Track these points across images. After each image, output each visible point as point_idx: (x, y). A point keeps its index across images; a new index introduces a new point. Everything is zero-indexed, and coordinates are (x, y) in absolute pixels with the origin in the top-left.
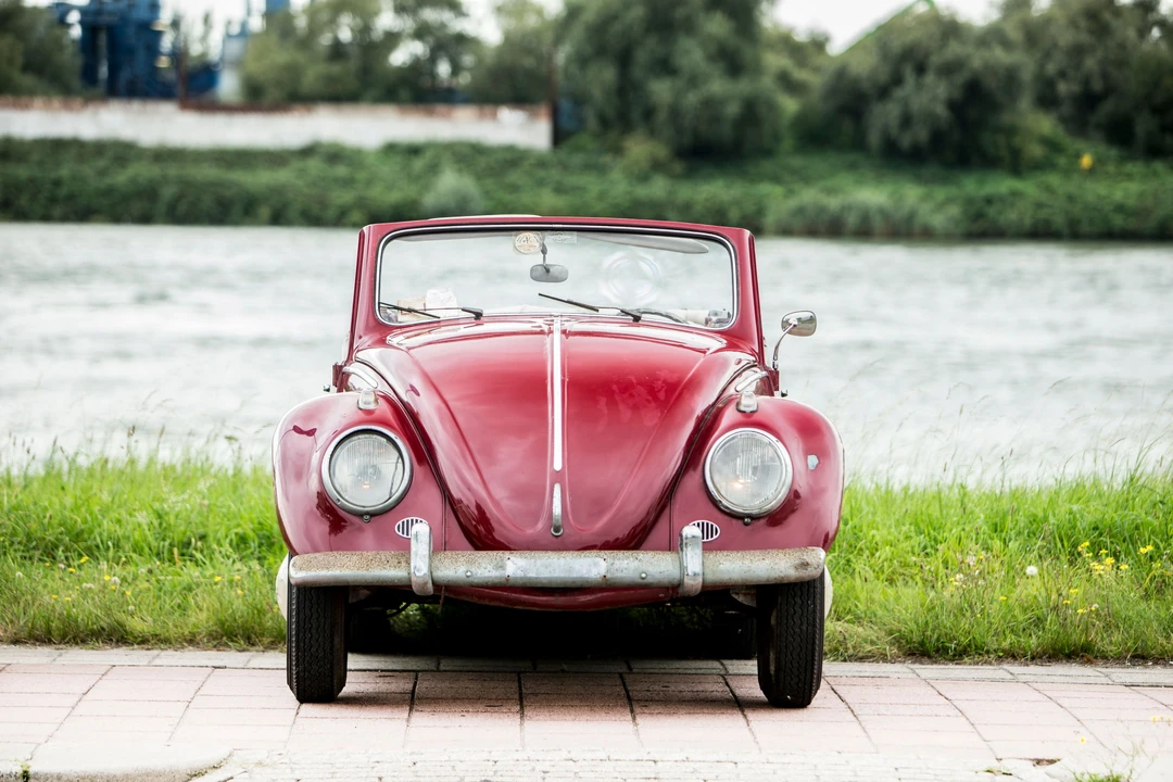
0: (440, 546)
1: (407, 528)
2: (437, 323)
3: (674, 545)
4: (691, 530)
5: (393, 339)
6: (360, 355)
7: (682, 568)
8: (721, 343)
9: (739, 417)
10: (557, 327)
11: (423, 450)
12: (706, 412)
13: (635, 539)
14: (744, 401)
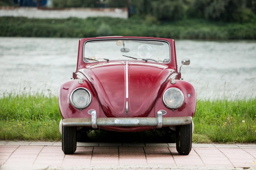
0: (99, 116)
1: (91, 112)
2: (98, 62)
3: (155, 116)
4: (159, 112)
5: (88, 67)
6: (80, 70)
7: (157, 121)
8: (167, 67)
9: (171, 85)
10: (127, 63)
11: (94, 93)
12: (163, 84)
13: (146, 115)
14: (172, 81)
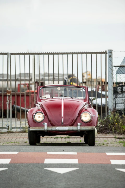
0: (48, 126)
1: (44, 124)
2: (47, 99)
3: (77, 126)
4: (79, 124)
5: (42, 101)
6: (38, 103)
7: (78, 128)
8: (83, 101)
9: (85, 110)
10: (62, 99)
11: (46, 114)
12: (81, 110)
13: (72, 125)
14: (86, 108)
